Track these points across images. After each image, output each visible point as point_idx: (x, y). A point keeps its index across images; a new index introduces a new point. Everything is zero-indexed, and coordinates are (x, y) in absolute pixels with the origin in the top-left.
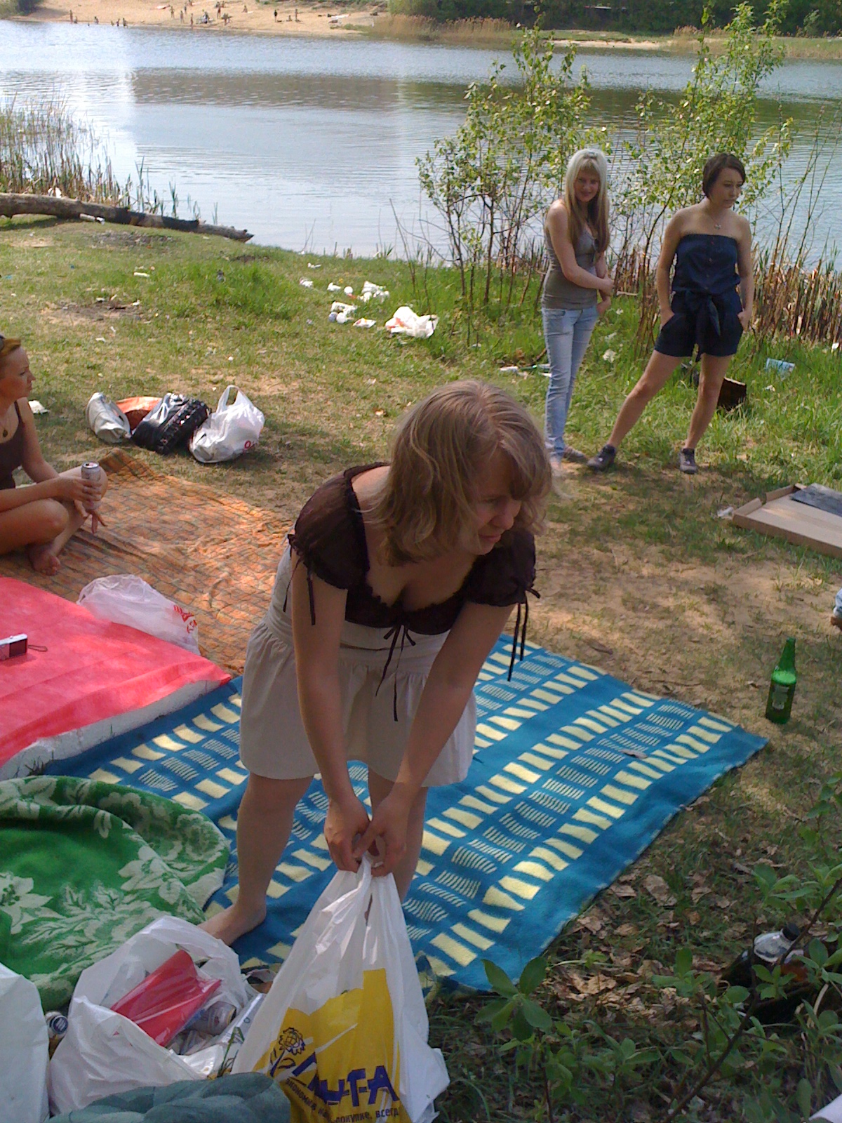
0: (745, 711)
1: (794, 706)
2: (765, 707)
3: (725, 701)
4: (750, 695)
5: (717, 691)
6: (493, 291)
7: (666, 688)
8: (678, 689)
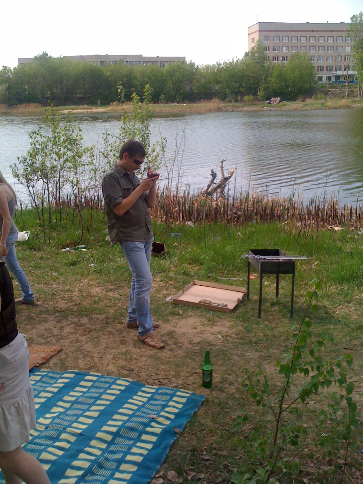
0: (193, 385)
1: (213, 379)
2: (202, 382)
3: (185, 383)
4: (194, 377)
5: (181, 379)
6: (53, 217)
7: (160, 382)
8: (164, 381)
